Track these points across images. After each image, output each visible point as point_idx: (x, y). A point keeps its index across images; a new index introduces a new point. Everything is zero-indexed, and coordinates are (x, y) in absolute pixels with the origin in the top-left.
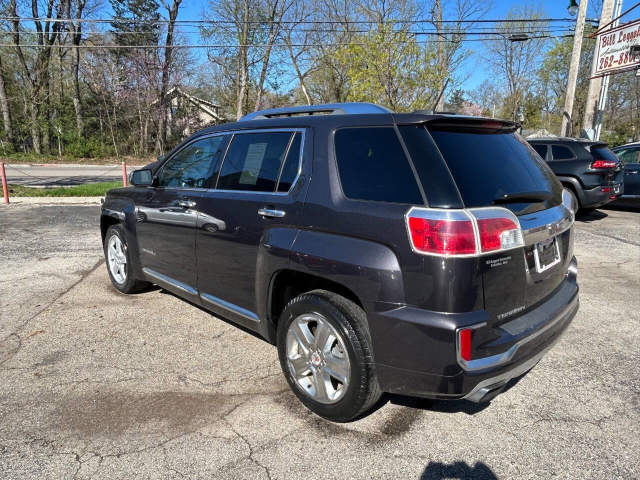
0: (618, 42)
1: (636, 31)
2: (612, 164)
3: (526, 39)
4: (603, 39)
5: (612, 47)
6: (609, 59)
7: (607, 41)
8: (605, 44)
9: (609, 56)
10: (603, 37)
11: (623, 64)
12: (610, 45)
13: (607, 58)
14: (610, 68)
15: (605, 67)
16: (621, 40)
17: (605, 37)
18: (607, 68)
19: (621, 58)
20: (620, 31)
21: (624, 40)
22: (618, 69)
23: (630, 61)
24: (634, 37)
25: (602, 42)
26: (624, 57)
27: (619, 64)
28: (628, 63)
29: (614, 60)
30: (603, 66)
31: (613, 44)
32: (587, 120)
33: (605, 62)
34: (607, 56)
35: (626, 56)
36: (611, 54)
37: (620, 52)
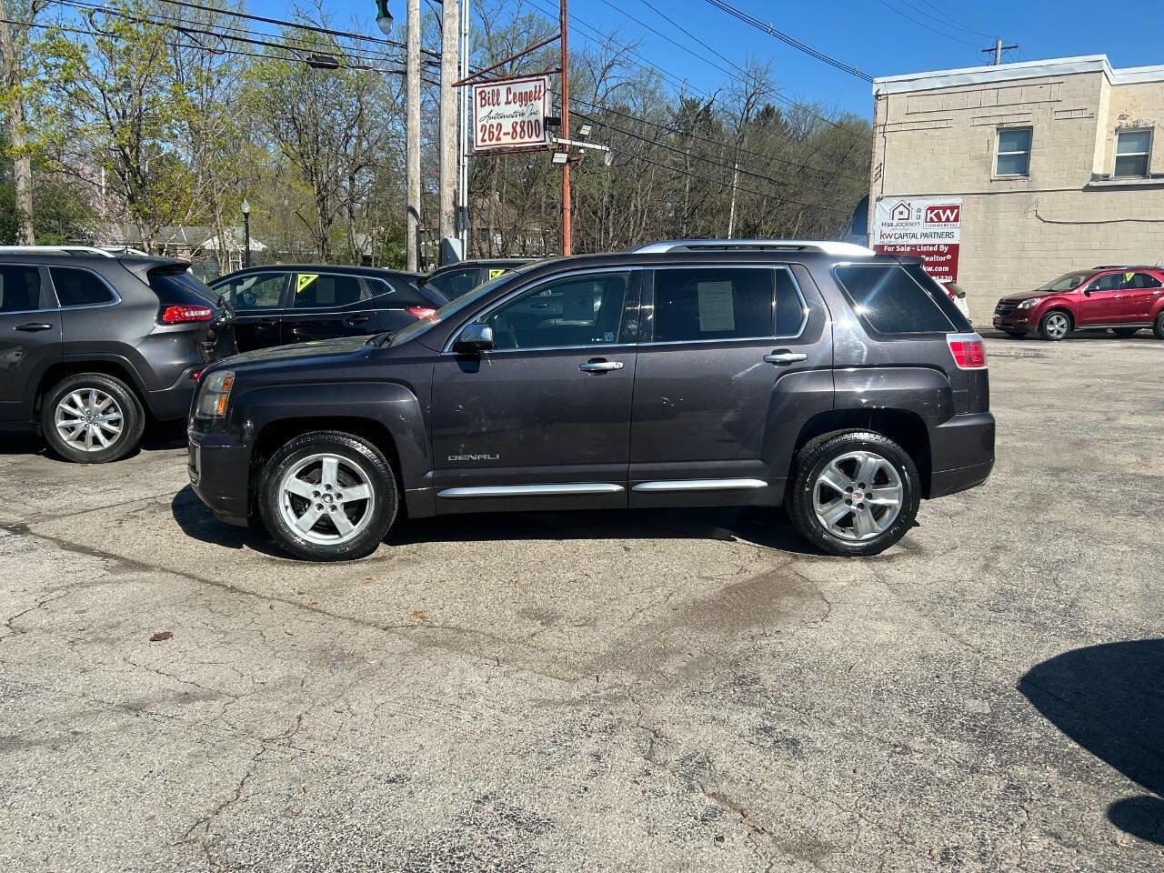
0: (506, 103)
1: (531, 91)
2: (203, 313)
3: (335, 67)
4: (481, 93)
5: (496, 109)
6: (495, 127)
7: (487, 98)
8: (484, 102)
9: (495, 123)
10: (479, 90)
11: (518, 140)
12: (494, 105)
13: (492, 126)
14: (499, 142)
15: (491, 140)
16: (510, 100)
17: (483, 91)
18: (494, 142)
19: (514, 129)
20: (507, 86)
21: (515, 103)
22: (512, 146)
23: (530, 137)
24: (531, 101)
25: (479, 98)
26: (519, 129)
27: (513, 138)
28: (526, 139)
29: (503, 131)
30: (486, 137)
31: (499, 105)
32: (446, 222)
33: (490, 132)
34: (492, 121)
35: (522, 128)
36: (498, 121)
37: (512, 120)
